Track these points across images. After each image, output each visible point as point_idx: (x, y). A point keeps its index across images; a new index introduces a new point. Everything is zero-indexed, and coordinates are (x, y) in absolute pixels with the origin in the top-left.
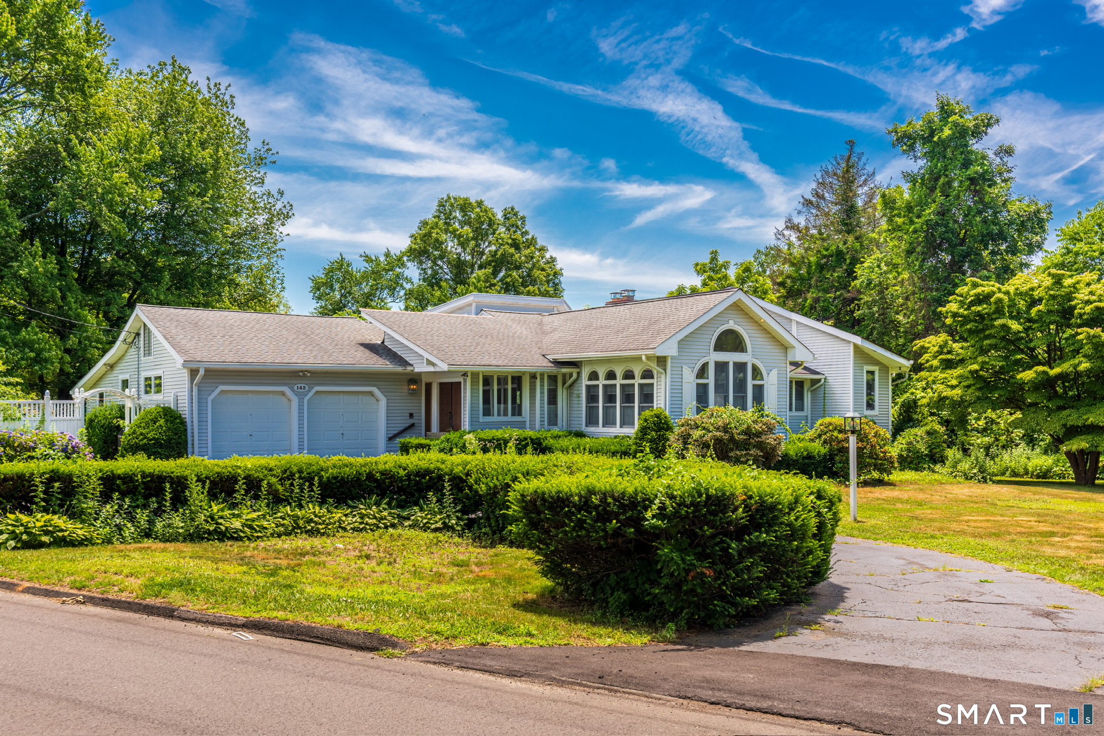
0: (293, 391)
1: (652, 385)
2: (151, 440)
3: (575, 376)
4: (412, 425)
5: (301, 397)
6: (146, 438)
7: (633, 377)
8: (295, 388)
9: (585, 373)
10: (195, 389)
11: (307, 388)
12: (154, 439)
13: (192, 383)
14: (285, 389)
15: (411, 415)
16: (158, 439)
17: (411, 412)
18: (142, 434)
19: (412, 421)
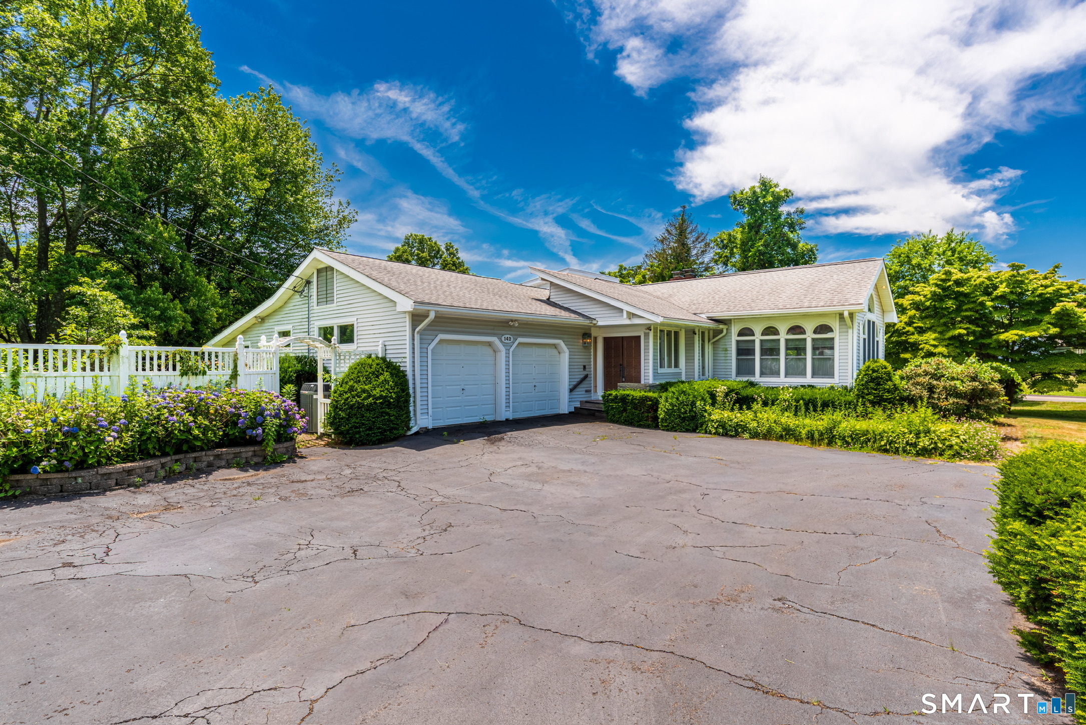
0: (501, 341)
1: (833, 339)
2: (377, 399)
3: (725, 331)
4: (586, 376)
5: (508, 347)
6: (369, 396)
7: (803, 332)
8: (503, 339)
9: (735, 329)
10: (417, 337)
11: (512, 339)
12: (381, 397)
13: (413, 330)
14: (494, 340)
15: (585, 367)
16: (386, 397)
17: (584, 364)
18: (364, 391)
19: (585, 373)
